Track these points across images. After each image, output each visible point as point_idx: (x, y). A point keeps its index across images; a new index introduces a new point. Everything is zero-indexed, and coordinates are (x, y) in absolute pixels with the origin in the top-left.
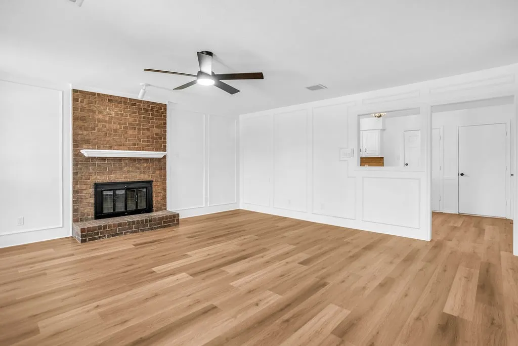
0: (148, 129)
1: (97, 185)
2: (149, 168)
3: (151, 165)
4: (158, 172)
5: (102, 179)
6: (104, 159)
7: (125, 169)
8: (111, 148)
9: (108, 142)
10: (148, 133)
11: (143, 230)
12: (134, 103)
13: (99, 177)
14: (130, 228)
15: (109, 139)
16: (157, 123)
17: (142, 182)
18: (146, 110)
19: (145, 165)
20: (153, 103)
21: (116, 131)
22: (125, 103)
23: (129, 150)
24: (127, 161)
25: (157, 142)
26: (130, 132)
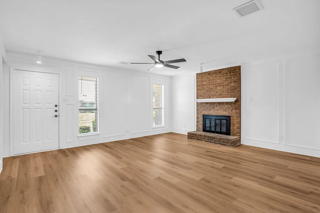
0: (228, 85)
1: (204, 116)
2: (229, 108)
3: (229, 106)
4: (234, 111)
5: (206, 113)
6: (207, 103)
7: (216, 108)
8: (210, 98)
9: (208, 95)
10: (227, 87)
11: (211, 142)
12: (220, 71)
13: (205, 112)
14: (204, 139)
15: (209, 93)
16: (233, 80)
17: (224, 116)
18: (227, 73)
19: (227, 106)
20: (231, 68)
21: (212, 89)
22: (216, 73)
23: (218, 98)
24: (217, 104)
25: (233, 92)
26: (218, 88)
